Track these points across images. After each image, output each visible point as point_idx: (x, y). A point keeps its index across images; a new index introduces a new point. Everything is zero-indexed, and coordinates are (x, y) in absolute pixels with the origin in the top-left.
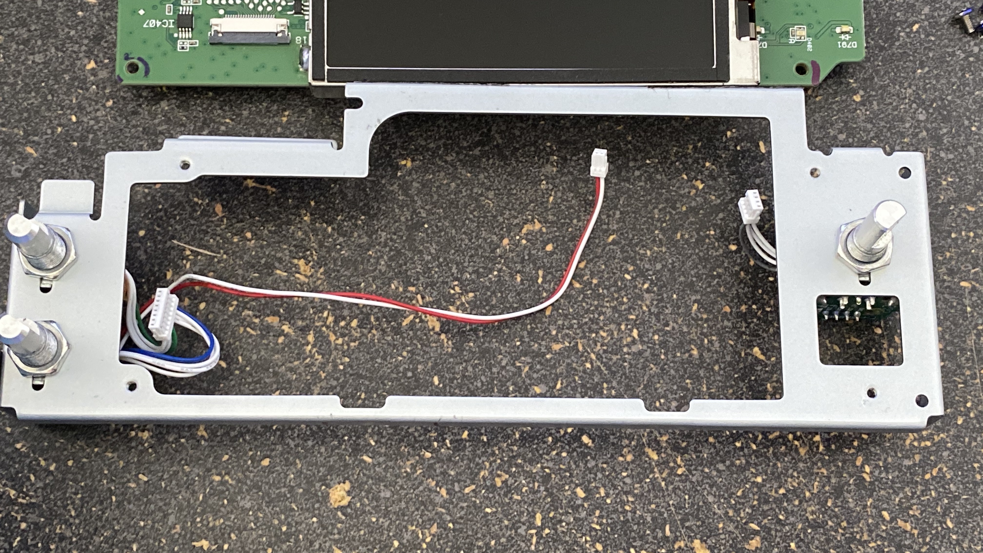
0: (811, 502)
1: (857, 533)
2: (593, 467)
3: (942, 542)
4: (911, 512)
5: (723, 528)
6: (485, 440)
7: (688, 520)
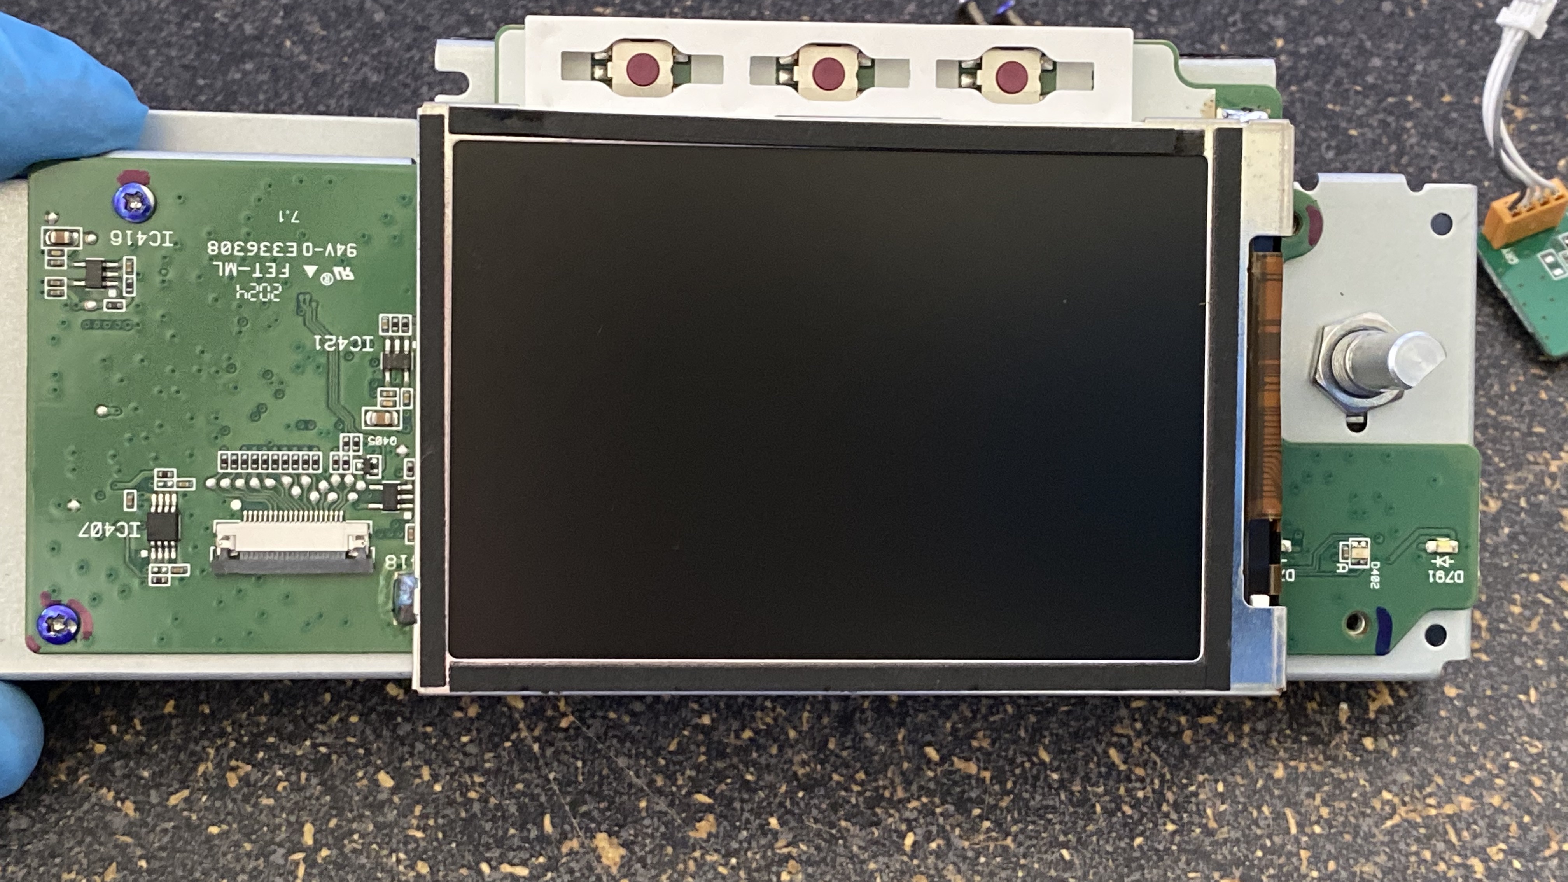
0: (800, 746)
1: (885, 788)
2: (408, 734)
3: (1034, 786)
4: (975, 744)
5: (647, 808)
6: (207, 711)
7: (585, 803)
